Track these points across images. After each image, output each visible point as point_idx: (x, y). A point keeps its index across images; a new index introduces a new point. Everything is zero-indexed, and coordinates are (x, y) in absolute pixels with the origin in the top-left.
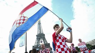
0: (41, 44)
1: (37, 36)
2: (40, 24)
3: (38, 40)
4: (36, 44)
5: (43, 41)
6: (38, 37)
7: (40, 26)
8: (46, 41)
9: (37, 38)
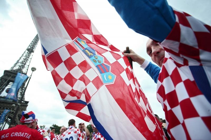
2: (33, 52)
6: (9, 76)
7: (29, 55)
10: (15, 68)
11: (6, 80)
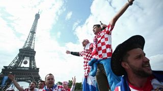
0: (23, 65)
1: (20, 50)
2: (35, 33)
3: (19, 58)
4: (14, 64)
5: (28, 61)
6: (23, 53)
7: (33, 36)
8: (34, 64)
9: (19, 55)
10: (25, 47)
11: (22, 56)
